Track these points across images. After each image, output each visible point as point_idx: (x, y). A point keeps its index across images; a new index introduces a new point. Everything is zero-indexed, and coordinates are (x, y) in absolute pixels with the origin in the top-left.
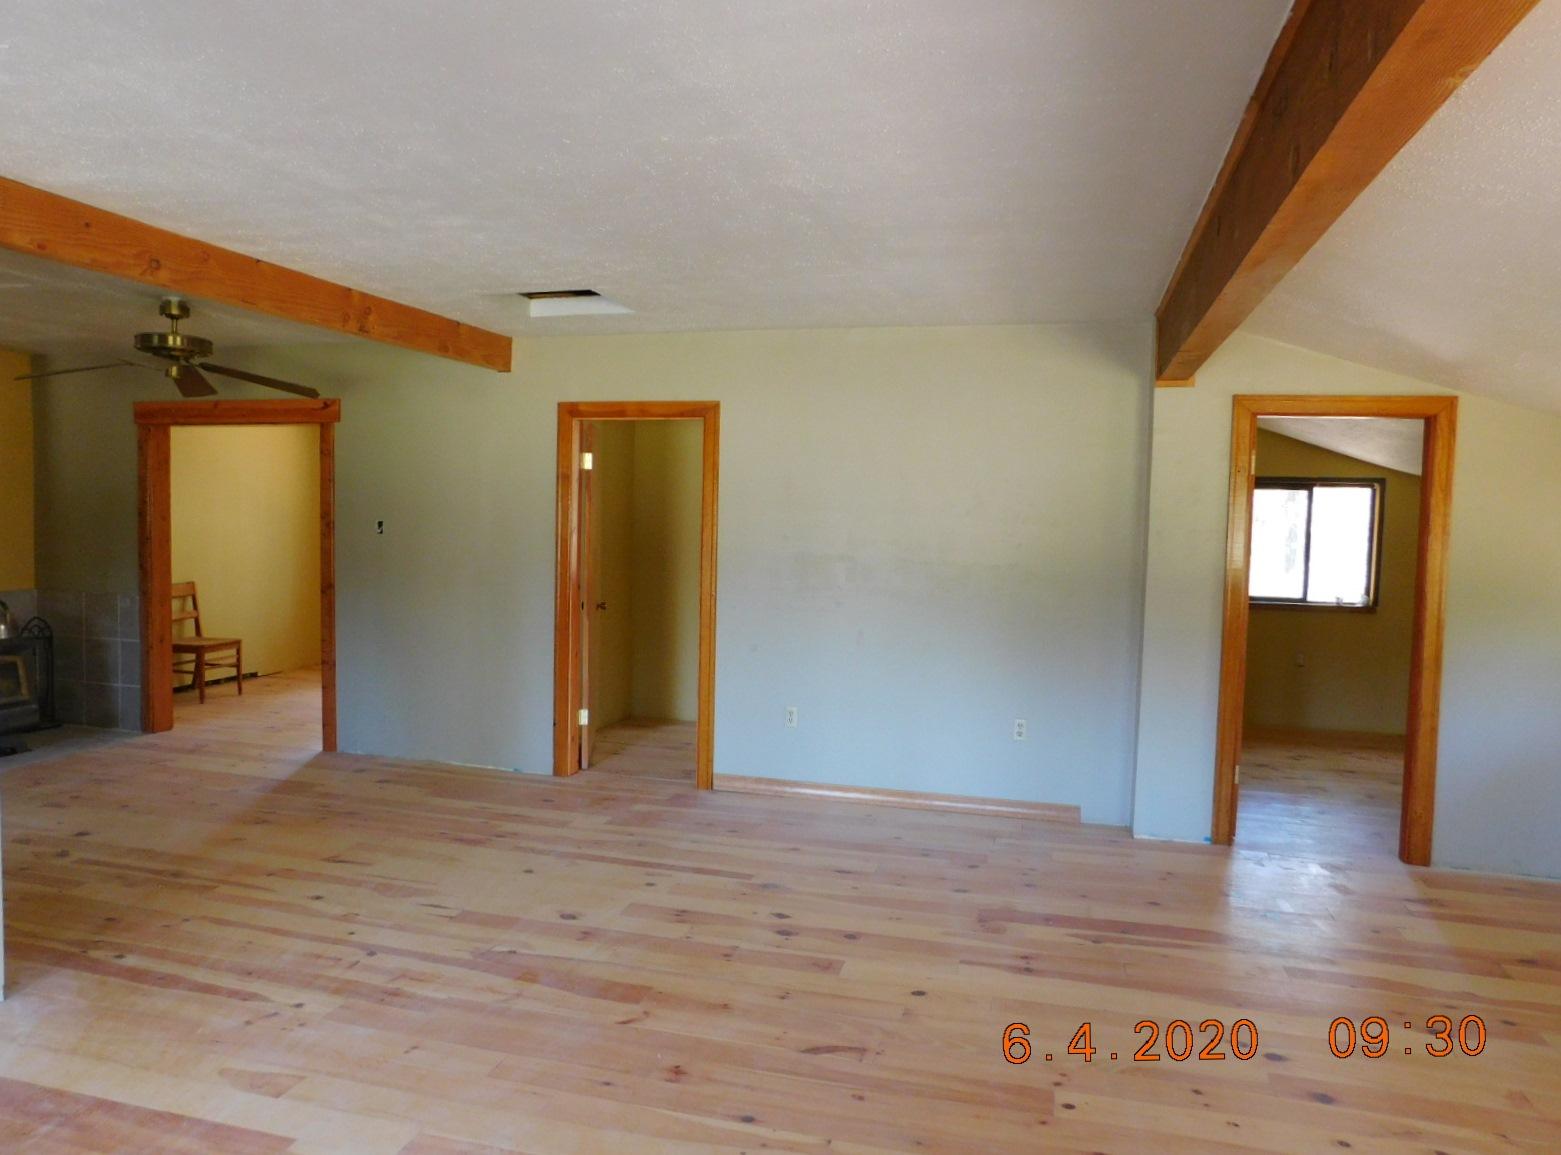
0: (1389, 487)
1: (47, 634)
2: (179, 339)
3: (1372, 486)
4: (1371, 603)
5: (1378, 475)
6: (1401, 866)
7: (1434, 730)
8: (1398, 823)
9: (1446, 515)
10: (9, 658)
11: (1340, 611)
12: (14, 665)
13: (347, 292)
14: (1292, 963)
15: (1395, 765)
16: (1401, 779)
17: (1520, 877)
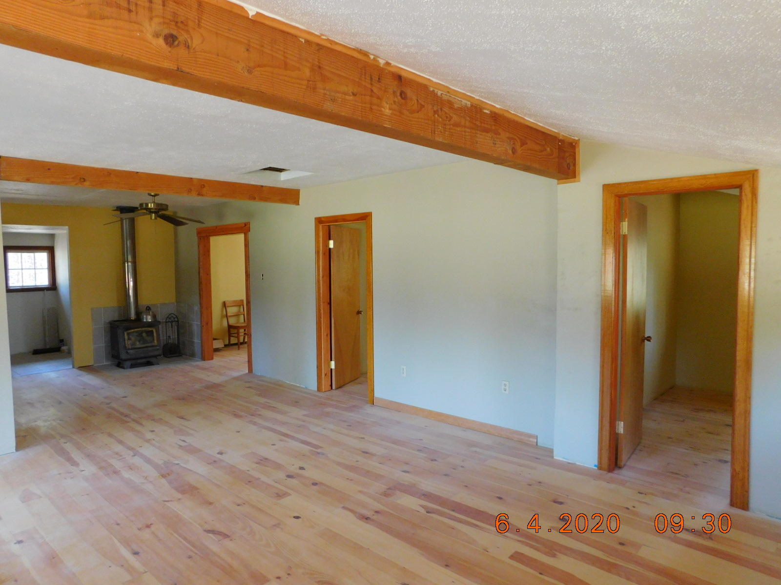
1: (176, 320)
2: (152, 205)
10: (150, 329)
12: (152, 331)
13: (191, 180)
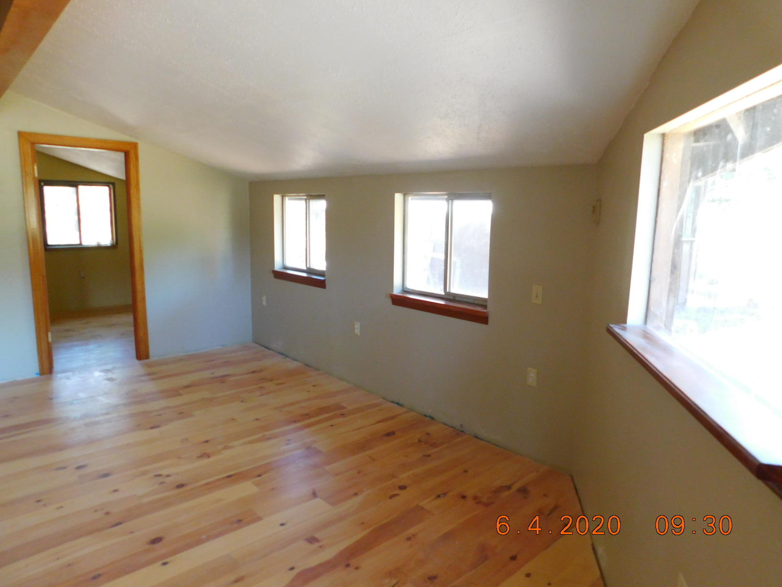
0: (117, 186)
3: (109, 186)
4: (115, 244)
5: (112, 181)
6: (137, 362)
7: (144, 298)
8: (134, 343)
9: (138, 199)
11: (99, 248)
14: (87, 420)
15: (130, 318)
16: (133, 324)
17: (184, 354)
